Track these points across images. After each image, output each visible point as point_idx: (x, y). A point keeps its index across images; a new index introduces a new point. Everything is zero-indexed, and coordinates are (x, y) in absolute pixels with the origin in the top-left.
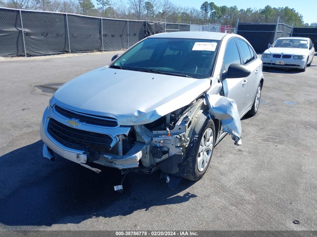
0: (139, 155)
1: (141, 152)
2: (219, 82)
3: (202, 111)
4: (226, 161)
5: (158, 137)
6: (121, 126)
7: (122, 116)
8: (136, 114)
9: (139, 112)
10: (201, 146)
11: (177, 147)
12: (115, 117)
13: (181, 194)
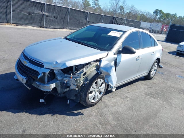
0: (53, 86)
1: (54, 84)
2: (114, 54)
3: (96, 68)
4: (114, 100)
5: (66, 78)
6: (46, 68)
7: (47, 63)
8: (54, 63)
9: (57, 62)
10: (92, 88)
11: (74, 85)
12: (43, 63)
13: (76, 112)
